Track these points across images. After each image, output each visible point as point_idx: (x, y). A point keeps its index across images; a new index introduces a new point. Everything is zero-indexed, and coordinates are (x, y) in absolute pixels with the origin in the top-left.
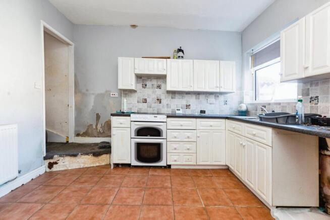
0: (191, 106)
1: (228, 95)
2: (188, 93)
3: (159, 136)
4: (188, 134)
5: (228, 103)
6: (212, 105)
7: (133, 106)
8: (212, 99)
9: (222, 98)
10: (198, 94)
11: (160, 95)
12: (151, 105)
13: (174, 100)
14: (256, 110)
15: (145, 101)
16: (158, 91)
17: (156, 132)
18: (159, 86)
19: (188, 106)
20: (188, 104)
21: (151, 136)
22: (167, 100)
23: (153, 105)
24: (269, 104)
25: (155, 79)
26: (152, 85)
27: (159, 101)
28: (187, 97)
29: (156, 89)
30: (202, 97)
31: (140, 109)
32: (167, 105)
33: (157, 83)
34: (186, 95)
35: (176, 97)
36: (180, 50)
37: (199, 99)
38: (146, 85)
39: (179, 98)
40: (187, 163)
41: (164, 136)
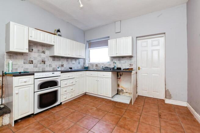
0: (64, 65)
1: (80, 59)
2: (62, 57)
3: (56, 85)
4: (71, 81)
5: (80, 63)
6: (74, 65)
7: (19, 67)
8: (74, 62)
9: (78, 61)
10: (67, 58)
11: (44, 58)
12: (37, 65)
13: (54, 61)
14: (93, 66)
15: (32, 62)
16: (43, 55)
17: (54, 83)
18: (44, 52)
19: (62, 66)
20: (62, 64)
21: (50, 87)
22: (50, 62)
23: (39, 65)
24: (99, 64)
25: (40, 46)
26: (38, 50)
27: (44, 62)
28: (62, 60)
29: (42, 54)
30: (69, 60)
31: (27, 69)
32: (50, 65)
33: (42, 49)
34: (62, 59)
35: (56, 60)
36: (59, 31)
37: (68, 61)
38: (32, 50)
39: (58, 61)
40: (71, 97)
41: (59, 85)
